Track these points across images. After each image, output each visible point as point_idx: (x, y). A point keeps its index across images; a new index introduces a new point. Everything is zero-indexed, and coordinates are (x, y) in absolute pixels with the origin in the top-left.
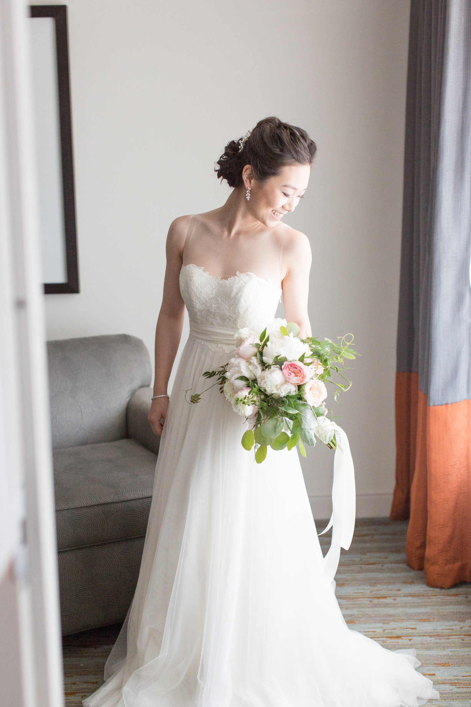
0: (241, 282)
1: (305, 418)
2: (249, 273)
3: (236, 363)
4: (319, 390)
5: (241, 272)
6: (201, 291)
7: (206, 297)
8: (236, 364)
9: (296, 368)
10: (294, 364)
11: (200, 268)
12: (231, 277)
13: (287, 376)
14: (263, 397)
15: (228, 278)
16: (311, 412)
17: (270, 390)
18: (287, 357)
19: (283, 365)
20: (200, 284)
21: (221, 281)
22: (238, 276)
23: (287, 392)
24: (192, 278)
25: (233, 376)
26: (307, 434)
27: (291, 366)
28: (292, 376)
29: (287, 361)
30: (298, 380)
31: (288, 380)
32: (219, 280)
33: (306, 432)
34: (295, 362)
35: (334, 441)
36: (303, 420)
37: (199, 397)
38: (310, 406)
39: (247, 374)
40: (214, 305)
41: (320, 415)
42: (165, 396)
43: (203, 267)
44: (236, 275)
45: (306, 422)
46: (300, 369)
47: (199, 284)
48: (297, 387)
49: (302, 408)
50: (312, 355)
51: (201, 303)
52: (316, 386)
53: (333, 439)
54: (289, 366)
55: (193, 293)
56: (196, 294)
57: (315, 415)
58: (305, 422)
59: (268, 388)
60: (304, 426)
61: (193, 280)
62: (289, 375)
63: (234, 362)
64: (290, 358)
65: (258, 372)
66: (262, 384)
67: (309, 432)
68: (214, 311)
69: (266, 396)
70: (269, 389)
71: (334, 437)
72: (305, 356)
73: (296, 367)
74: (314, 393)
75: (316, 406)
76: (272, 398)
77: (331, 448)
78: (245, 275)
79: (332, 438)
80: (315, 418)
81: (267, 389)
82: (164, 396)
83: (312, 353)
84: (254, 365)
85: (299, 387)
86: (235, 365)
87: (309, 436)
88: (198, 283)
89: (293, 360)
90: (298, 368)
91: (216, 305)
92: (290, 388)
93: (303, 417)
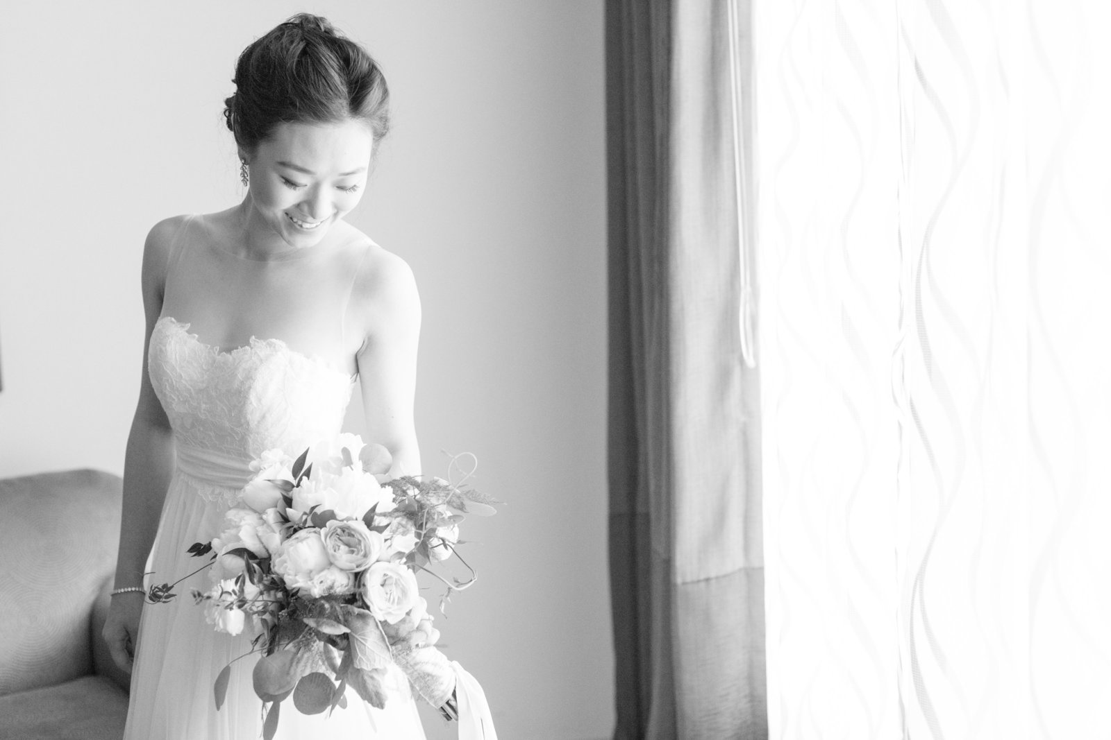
0: (253, 358)
1: (362, 646)
2: (274, 340)
3: (236, 520)
4: (401, 586)
5: (259, 337)
6: (181, 375)
7: (190, 387)
8: (236, 522)
9: (353, 536)
10: (348, 528)
11: (183, 327)
12: (237, 348)
13: (331, 551)
14: (280, 595)
15: (233, 350)
16: (378, 632)
17: (291, 580)
18: (337, 512)
19: (326, 526)
20: (178, 360)
21: (219, 354)
22: (250, 346)
23: (325, 585)
24: (165, 346)
25: (223, 547)
26: (369, 681)
27: (344, 531)
28: (340, 551)
29: (336, 519)
30: (352, 562)
31: (332, 560)
32: (215, 353)
33: (366, 678)
34: (352, 524)
35: (453, 703)
36: (360, 651)
37: (171, 592)
38: (375, 620)
39: (251, 544)
40: (204, 405)
41: (400, 640)
42: (137, 589)
43: (189, 324)
44: (248, 344)
45: (364, 654)
46: (360, 538)
47: (176, 361)
48: (352, 577)
49: (358, 624)
50: (396, 510)
51: (182, 399)
52: (395, 577)
53: (452, 698)
54: (339, 531)
55: (164, 378)
56: (170, 380)
57: (384, 640)
58: (362, 653)
59: (289, 575)
60: (360, 663)
61: (166, 350)
62: (335, 551)
63: (233, 518)
64: (341, 514)
65: (275, 539)
66: (278, 567)
67: (372, 678)
68: (204, 417)
69: (286, 592)
70: (290, 577)
71: (454, 695)
72: (378, 511)
73: (353, 533)
74: (389, 593)
75: (392, 621)
76: (298, 598)
77: (448, 717)
78: (264, 343)
79: (450, 696)
80: (385, 647)
81: (287, 579)
82: (135, 590)
83: (395, 506)
84: (269, 526)
85: (358, 577)
86: (233, 523)
87: (374, 686)
88: (176, 358)
89: (348, 519)
90: (357, 535)
91: (208, 406)
92: (333, 578)
93: (359, 643)
